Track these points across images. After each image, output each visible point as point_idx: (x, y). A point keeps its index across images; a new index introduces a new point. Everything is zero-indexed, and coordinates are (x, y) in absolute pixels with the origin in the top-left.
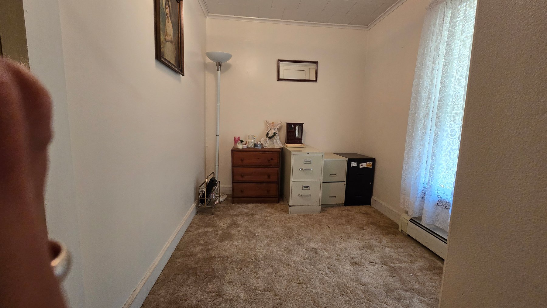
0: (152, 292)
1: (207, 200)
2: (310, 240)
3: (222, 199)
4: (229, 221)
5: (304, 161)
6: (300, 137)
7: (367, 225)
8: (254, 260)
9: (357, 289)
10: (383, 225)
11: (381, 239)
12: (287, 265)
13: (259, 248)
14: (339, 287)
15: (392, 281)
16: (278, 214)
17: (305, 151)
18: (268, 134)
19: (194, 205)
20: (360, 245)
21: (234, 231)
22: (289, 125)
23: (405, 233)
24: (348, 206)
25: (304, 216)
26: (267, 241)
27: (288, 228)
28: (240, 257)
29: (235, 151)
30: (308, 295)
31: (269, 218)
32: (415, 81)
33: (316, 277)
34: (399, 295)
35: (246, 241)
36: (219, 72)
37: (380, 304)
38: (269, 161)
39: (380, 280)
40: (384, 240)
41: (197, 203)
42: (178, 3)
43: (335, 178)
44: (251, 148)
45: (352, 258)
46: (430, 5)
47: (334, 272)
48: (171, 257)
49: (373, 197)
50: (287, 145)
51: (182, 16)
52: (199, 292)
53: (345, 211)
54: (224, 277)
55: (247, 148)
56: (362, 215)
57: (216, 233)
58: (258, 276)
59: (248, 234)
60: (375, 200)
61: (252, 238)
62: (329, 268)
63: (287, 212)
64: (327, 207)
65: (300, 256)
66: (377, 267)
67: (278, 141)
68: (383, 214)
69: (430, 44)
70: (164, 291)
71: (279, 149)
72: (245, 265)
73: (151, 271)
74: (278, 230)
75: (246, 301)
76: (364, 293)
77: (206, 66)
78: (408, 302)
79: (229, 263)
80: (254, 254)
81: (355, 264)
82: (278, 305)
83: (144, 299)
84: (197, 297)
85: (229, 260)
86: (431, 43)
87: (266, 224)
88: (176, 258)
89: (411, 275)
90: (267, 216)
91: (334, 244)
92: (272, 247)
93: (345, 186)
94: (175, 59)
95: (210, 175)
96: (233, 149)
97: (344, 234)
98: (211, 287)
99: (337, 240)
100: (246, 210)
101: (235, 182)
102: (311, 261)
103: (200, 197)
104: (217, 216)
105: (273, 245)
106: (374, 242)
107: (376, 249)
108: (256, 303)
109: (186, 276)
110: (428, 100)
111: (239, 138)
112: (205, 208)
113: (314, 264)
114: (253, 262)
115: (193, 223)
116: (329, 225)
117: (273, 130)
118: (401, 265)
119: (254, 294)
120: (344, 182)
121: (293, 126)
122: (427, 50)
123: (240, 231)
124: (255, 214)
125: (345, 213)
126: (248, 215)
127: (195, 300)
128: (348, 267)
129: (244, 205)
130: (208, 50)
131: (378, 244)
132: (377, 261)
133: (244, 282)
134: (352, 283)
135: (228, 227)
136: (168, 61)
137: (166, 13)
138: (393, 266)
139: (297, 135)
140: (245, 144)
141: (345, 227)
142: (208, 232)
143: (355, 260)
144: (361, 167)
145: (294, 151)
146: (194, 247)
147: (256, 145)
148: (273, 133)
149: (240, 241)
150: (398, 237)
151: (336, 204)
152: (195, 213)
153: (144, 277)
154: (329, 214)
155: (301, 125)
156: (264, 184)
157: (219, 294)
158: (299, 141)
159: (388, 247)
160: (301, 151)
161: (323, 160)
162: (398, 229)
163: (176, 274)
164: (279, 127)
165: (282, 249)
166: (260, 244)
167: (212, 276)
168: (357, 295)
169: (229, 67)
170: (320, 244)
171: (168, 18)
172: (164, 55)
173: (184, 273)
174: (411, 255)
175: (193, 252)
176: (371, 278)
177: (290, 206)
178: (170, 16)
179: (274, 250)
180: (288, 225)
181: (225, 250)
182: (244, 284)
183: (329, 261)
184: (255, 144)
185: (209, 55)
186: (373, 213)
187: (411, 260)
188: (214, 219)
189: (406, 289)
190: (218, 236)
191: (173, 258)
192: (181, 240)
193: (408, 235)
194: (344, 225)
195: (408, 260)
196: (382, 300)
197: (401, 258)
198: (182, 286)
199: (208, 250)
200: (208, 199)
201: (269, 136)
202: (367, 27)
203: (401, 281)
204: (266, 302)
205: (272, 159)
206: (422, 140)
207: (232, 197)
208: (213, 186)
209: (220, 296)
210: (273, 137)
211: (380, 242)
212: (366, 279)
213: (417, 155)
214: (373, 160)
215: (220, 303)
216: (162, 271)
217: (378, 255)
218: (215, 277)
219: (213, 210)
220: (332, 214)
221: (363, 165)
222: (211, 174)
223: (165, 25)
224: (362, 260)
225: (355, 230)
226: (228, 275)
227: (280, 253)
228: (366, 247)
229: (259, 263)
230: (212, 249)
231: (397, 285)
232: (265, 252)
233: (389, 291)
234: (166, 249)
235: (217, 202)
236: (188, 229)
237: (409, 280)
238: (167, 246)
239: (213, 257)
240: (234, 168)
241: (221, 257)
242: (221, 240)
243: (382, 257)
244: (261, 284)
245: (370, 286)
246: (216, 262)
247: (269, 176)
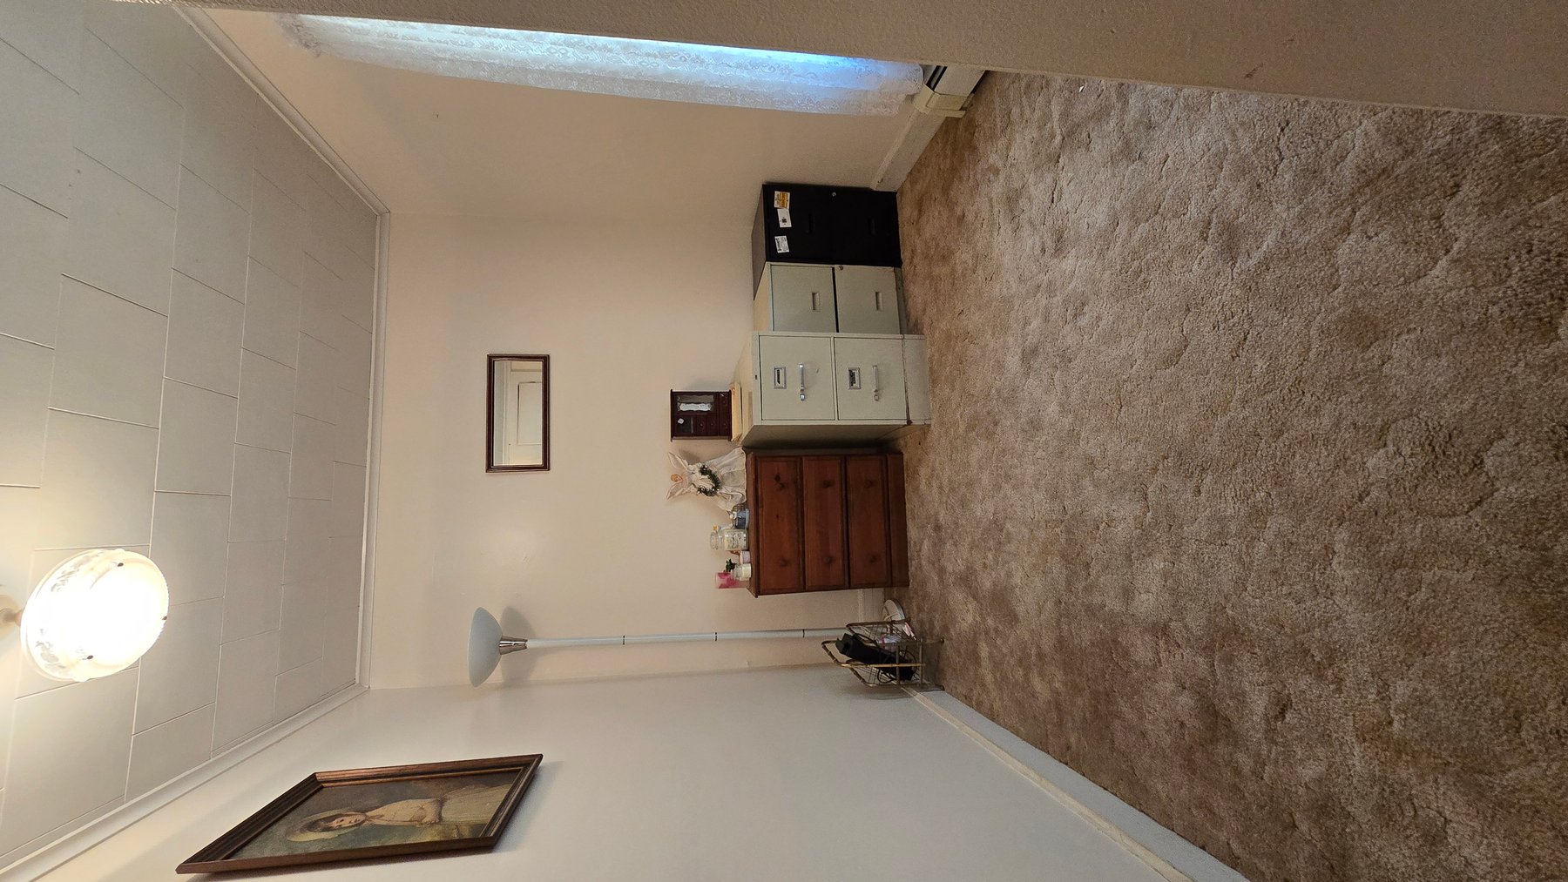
0: (1165, 820)
1: (902, 660)
2: (1000, 366)
3: (898, 615)
4: (958, 596)
5: (779, 388)
6: (712, 397)
7: (950, 205)
8: (1062, 527)
9: (1127, 241)
10: (948, 161)
11: (989, 169)
12: (1073, 436)
13: (1030, 513)
14: (1125, 291)
15: (1102, 142)
16: (932, 456)
17: (751, 385)
18: (706, 492)
19: (919, 697)
20: (1006, 227)
21: (986, 582)
22: (677, 431)
23: (970, 99)
24: (902, 257)
25: (934, 382)
26: (1007, 488)
27: (970, 428)
28: (1056, 567)
29: (760, 586)
30: (1151, 378)
31: (945, 482)
32: (532, 82)
33: (1099, 354)
34: (1137, 123)
35: (1011, 547)
36: (529, 644)
37: (1164, 179)
38: (783, 486)
39: (1101, 177)
40: (991, 161)
41: (911, 689)
42: (323, 787)
43: (825, 298)
44: (748, 539)
45: (1043, 250)
46: (307, 46)
47: (1083, 304)
48: (1067, 764)
49: (874, 186)
50: (735, 434)
51: (363, 773)
52: (1156, 686)
53: (915, 267)
54: (1112, 613)
55: (748, 550)
56: (924, 218)
57: (992, 632)
58: (1105, 518)
59: (991, 543)
60: (882, 180)
61: (1002, 530)
62: (1075, 316)
63: (925, 429)
64: (908, 317)
65: (1045, 397)
66: (1065, 183)
67: (725, 462)
68: (920, 159)
69: (423, 43)
70: (1159, 787)
71: (749, 459)
72: (1078, 555)
73: (1105, 825)
74: (976, 454)
75: (1175, 554)
76: (1137, 223)
77: (514, 683)
78: (1154, 102)
79: (1073, 598)
80: (1045, 526)
81: (1060, 244)
82: (1181, 465)
83: (1186, 842)
84: (1173, 693)
85: (1065, 598)
86: (419, 40)
87: (963, 489)
88: (1069, 748)
89: (1081, 88)
90: (940, 488)
91: (1007, 301)
92: (1024, 475)
93: (844, 266)
94: (493, 785)
95: (830, 654)
96: (752, 589)
97: (980, 272)
98: (1142, 651)
99: (997, 289)
100: (926, 545)
101: (847, 578)
102: (1059, 367)
103: (893, 679)
104: (946, 628)
105: (1017, 471)
106: (998, 188)
107: (1017, 185)
108: (1181, 527)
109: (1117, 722)
110: (587, 48)
111: (720, 575)
112: (924, 665)
113: (1066, 358)
114: (1069, 531)
115: (967, 699)
116: (957, 311)
117: (694, 478)
118: (1056, 115)
119: (1155, 532)
120: (833, 269)
121: (681, 421)
122: (438, 50)
123: (985, 566)
124: (937, 520)
125: (921, 267)
126: (940, 540)
127: (1180, 699)
128: (1068, 263)
129: (912, 552)
130: (465, 677)
131: (1002, 177)
132: (1049, 180)
133: (1123, 557)
134: (1110, 253)
135: (974, 598)
136: (500, 810)
137: (353, 826)
138: (1059, 138)
139: (705, 408)
140: (739, 555)
141: (959, 269)
142: (991, 656)
143: (1050, 244)
144: (789, 224)
145: (751, 417)
146: (1033, 695)
147: (739, 525)
148: (703, 477)
149: (1013, 565)
150: (979, 119)
151: (898, 289)
152: (940, 693)
153: (1123, 848)
154: (924, 310)
155: (676, 397)
156: (851, 497)
157: (1160, 630)
158: (722, 402)
159: (1008, 148)
160: (750, 393)
161: (775, 333)
162: (958, 120)
163: (1112, 749)
164: (685, 461)
165: (1030, 448)
166: (1019, 510)
167: (1112, 647)
168: (1145, 242)
169: (512, 615)
170: (1011, 340)
171: (368, 819)
172: (482, 825)
173: (1107, 727)
174: (1028, 86)
175: (1049, 702)
176: (1094, 202)
177: (909, 422)
178: (363, 812)
179: (1031, 470)
180: (962, 428)
181: (1040, 610)
182: (1129, 558)
183: (1054, 317)
184: (737, 527)
185: (480, 676)
186: (918, 187)
187: (1042, 88)
188: (954, 638)
189: (1120, 105)
190: (1001, 628)
191: (1068, 757)
192: (1017, 734)
193: (973, 92)
194: (953, 272)
195: (1042, 94)
196: (1153, 173)
197: (1038, 113)
198: (1143, 734)
199: (1040, 656)
200: (900, 656)
201: (711, 487)
202: (381, 215)
203: (1101, 115)
204: (1176, 498)
205: (777, 478)
206: (702, 62)
207: (892, 586)
208: (862, 643)
209: (1166, 626)
210: (713, 478)
211: (997, 172)
212: (1100, 216)
213: (745, 74)
214: (769, 190)
215: (1186, 626)
216: (1105, 789)
217: (1031, 178)
218: (1115, 641)
219: (928, 641)
220: (925, 303)
221: (784, 217)
222: (827, 650)
223: (390, 829)
224: (1049, 222)
225: (967, 239)
226: (1108, 602)
227: (1040, 453)
228: (1011, 211)
229: (1070, 512)
230: (1039, 647)
231: (1110, 129)
232: (1039, 496)
233: (1128, 152)
234: (1044, 781)
235: (906, 629)
236: (985, 714)
237: (1096, 97)
238: (1036, 777)
239: (1061, 643)
240: (807, 587)
241: (1058, 622)
242: (1013, 618)
243: (1038, 167)
244: (1126, 511)
245: (1118, 205)
246: (1073, 636)
247: (827, 484)
